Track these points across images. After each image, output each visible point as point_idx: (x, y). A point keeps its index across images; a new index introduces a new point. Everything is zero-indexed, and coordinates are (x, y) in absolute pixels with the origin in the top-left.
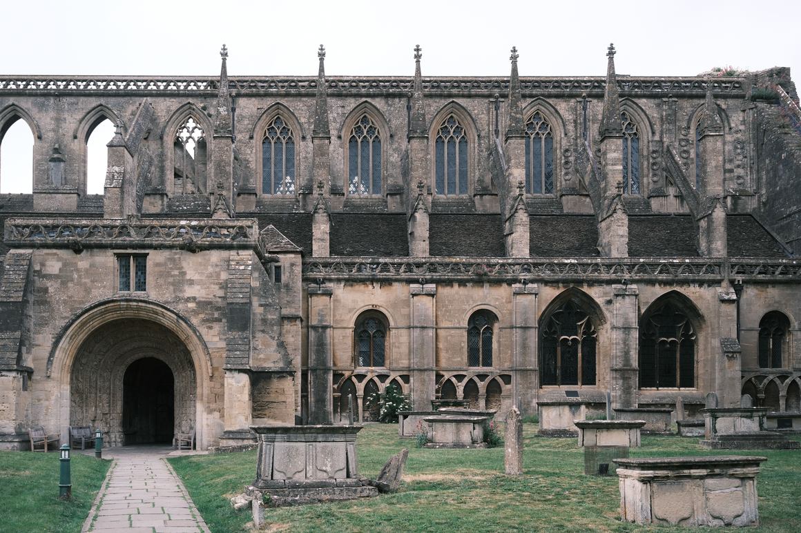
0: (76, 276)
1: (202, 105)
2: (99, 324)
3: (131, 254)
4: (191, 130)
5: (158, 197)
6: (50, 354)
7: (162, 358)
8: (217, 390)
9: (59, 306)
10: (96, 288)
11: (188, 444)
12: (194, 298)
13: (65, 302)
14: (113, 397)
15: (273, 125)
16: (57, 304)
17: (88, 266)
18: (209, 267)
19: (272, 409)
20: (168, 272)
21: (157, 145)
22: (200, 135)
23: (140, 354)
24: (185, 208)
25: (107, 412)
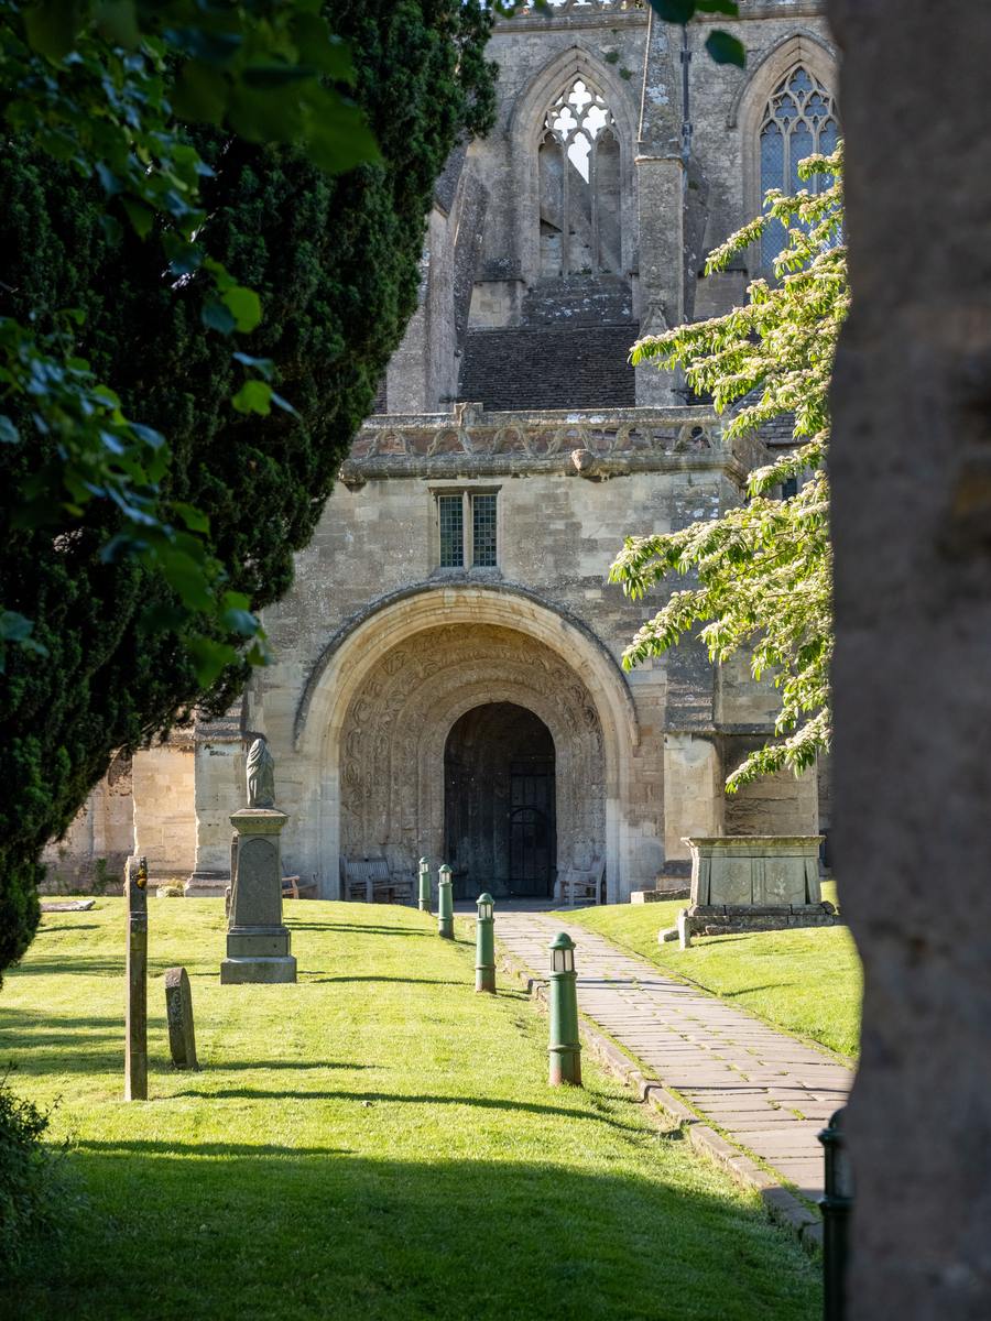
0: (350, 538)
1: (607, 49)
2: (398, 637)
3: (465, 488)
4: (579, 110)
5: (502, 287)
6: (301, 703)
7: (529, 703)
8: (649, 774)
9: (318, 602)
10: (393, 563)
11: (590, 892)
12: (599, 580)
13: (329, 594)
14: (424, 793)
15: (786, 88)
16: (313, 597)
17: (375, 517)
18: (630, 512)
19: (767, 816)
20: (542, 525)
21: (497, 156)
22: (603, 123)
23: (481, 695)
24: (568, 312)
25: (411, 826)
